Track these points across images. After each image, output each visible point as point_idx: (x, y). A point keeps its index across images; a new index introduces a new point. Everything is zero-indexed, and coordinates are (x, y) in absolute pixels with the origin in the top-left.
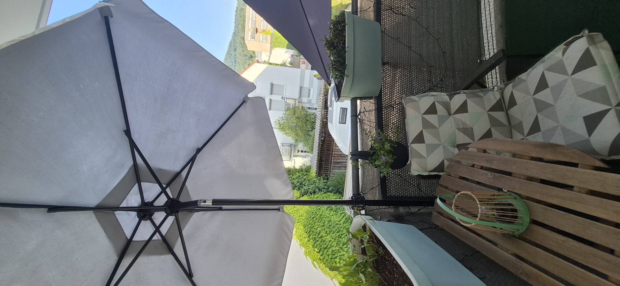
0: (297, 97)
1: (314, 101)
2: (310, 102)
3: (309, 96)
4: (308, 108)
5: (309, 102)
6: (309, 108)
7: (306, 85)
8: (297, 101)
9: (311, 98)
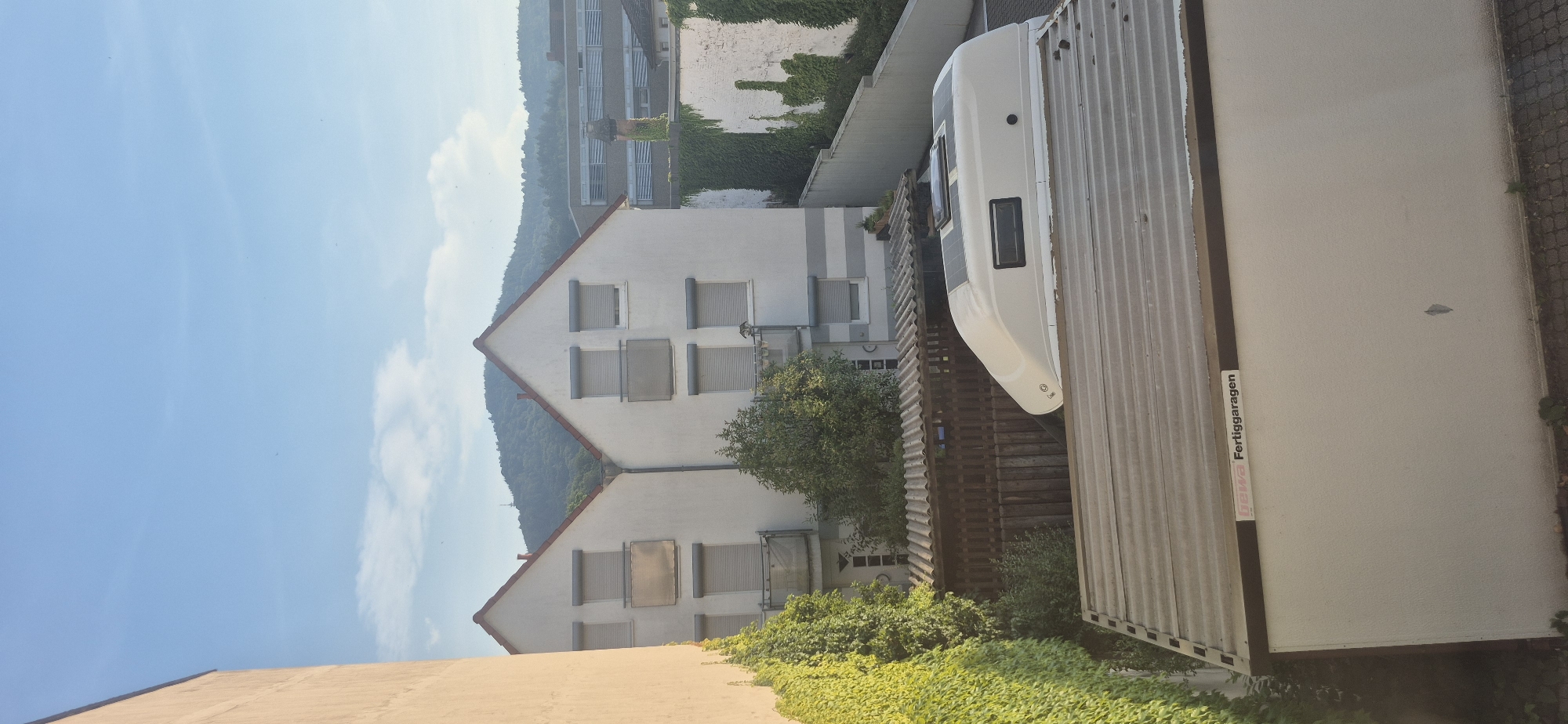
0: (802, 315)
1: (879, 332)
2: (861, 339)
3: (854, 313)
4: (860, 362)
5: (860, 337)
6: (864, 364)
7: (836, 268)
8: (807, 338)
9: (864, 317)
